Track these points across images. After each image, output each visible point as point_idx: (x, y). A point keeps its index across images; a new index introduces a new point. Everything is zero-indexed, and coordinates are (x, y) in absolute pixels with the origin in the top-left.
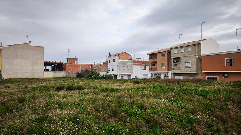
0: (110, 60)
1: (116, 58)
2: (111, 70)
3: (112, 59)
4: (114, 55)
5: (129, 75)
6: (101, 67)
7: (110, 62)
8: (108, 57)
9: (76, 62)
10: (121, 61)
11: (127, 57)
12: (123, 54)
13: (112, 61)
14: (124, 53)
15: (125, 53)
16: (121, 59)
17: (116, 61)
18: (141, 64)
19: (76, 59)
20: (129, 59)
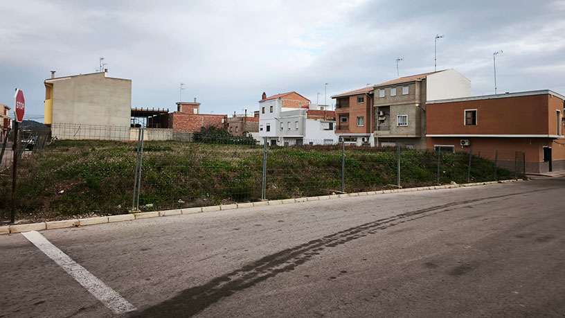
0: (263, 108)
1: (276, 104)
2: (265, 129)
3: (267, 105)
4: (272, 99)
5: (300, 140)
6: (247, 122)
7: (263, 113)
8: (260, 102)
9: (195, 111)
10: (284, 109)
11: (299, 101)
12: (289, 96)
13: (267, 110)
14: (292, 93)
15: (294, 95)
16: (284, 106)
17: (276, 109)
18: (324, 118)
19: (196, 105)
20: (302, 107)
